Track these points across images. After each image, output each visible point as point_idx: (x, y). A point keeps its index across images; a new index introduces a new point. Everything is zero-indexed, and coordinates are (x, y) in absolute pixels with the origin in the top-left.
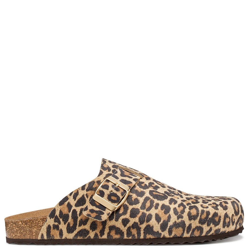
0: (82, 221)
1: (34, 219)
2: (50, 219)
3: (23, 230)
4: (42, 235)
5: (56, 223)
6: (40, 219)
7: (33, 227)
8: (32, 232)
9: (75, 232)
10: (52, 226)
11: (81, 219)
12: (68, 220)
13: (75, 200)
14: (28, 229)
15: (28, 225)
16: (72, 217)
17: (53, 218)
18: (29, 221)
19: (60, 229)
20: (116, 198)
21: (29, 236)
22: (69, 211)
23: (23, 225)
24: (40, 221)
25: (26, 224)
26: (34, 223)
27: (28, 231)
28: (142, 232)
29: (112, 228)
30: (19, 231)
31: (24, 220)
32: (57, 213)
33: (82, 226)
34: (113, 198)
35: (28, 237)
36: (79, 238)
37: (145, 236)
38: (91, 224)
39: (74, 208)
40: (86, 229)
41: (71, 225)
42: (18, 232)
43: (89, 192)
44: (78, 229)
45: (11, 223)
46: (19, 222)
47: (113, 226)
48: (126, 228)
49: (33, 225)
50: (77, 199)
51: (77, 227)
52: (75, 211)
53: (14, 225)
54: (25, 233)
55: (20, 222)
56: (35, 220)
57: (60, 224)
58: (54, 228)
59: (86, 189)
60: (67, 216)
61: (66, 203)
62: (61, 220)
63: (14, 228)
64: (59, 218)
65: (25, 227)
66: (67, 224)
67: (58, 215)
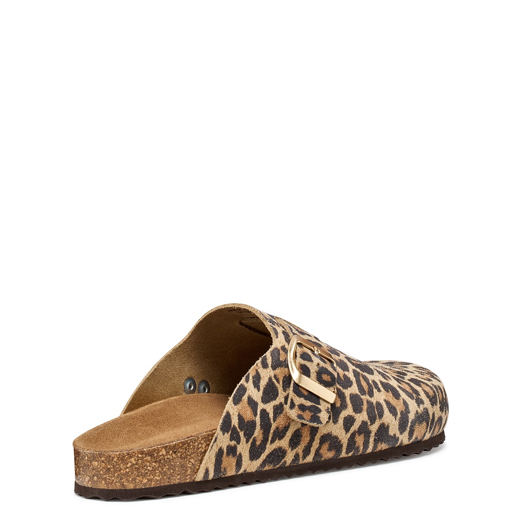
0: (278, 432)
1: (190, 439)
2: (224, 434)
3: (167, 467)
4: (207, 471)
5: (233, 443)
6: (202, 439)
7: (189, 457)
8: (184, 467)
9: (263, 457)
10: (225, 451)
11: (277, 428)
12: (254, 432)
13: (259, 390)
14: (178, 463)
15: (179, 454)
16: (261, 425)
17: (228, 432)
18: (180, 445)
19: (238, 453)
20: (329, 377)
21: (179, 477)
22: (255, 415)
23: (170, 455)
24: (202, 442)
25: (175, 452)
26: (192, 447)
27: (177, 467)
28: (372, 440)
29: (326, 438)
30: (158, 470)
31: (172, 443)
32: (235, 422)
33: (276, 442)
34: (326, 377)
35: (176, 480)
36: (267, 468)
37: (375, 446)
38: (292, 436)
39: (261, 406)
40: (281, 448)
41: (258, 443)
42: (157, 472)
43: (278, 371)
44: (270, 448)
45: (140, 456)
46: (160, 449)
47: (328, 434)
48: (349, 435)
49: (189, 451)
50: (262, 389)
51: (268, 446)
52: (264, 413)
53: (149, 458)
54: (172, 471)
55: (163, 449)
56: (193, 441)
57: (239, 444)
58: (228, 454)
59: (270, 366)
60: (253, 424)
61: (245, 398)
62: (242, 434)
63: (148, 464)
64: (239, 430)
65: (174, 458)
66: (251, 440)
67: (237, 425)
